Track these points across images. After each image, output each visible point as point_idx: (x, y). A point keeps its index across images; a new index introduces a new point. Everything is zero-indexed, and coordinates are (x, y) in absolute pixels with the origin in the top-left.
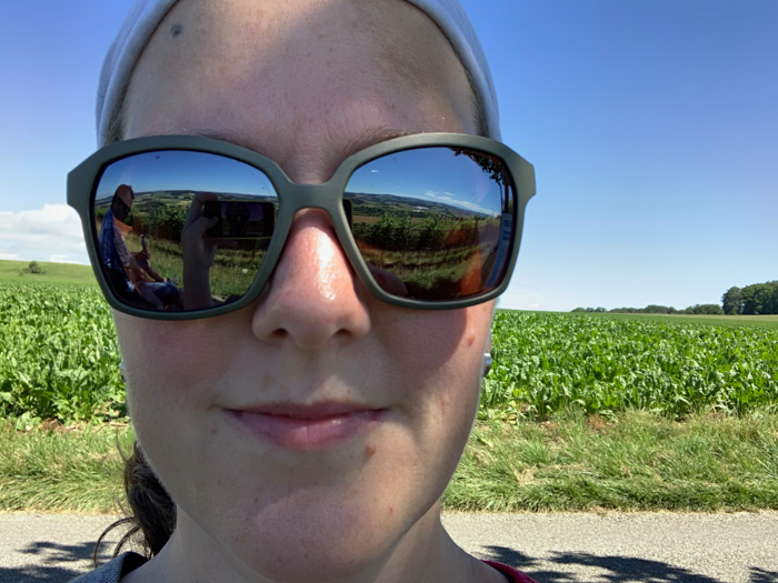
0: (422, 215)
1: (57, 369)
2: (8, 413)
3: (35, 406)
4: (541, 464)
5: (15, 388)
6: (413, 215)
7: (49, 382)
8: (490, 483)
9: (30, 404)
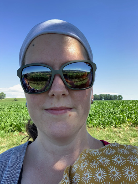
0: (76, 73)
1: (21, 121)
2: (12, 132)
3: (17, 130)
4: (135, 137)
5: (13, 126)
6: (74, 73)
7: (20, 124)
8: (123, 142)
9: (16, 129)
